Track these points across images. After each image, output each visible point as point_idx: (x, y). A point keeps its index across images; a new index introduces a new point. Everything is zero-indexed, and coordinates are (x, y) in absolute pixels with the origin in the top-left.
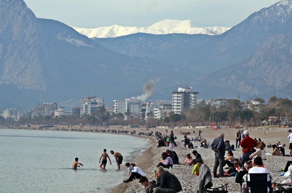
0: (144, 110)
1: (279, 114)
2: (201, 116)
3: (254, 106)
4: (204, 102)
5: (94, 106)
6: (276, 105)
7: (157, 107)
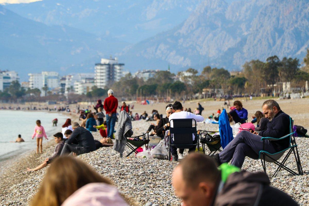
0: (63, 85)
1: (214, 86)
2: (128, 90)
3: (185, 77)
4: (130, 74)
5: (6, 81)
6: (210, 75)
7: (78, 81)
